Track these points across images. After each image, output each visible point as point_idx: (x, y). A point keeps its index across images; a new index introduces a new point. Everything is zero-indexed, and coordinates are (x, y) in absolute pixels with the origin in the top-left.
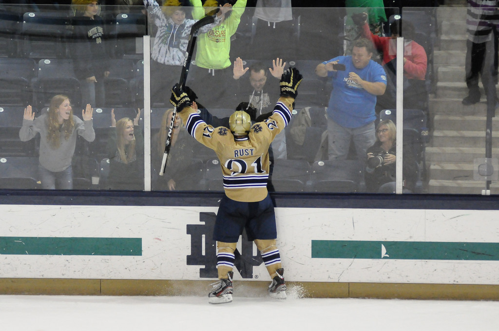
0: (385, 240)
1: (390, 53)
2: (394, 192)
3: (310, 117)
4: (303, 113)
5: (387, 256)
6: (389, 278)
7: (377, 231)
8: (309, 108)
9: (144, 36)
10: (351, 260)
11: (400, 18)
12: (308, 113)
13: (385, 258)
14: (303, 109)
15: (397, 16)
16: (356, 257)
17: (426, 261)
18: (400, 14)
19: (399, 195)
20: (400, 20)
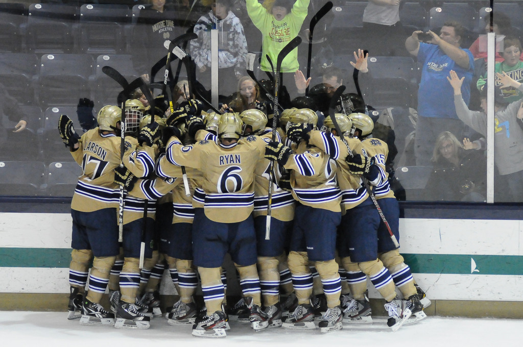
0: (476, 254)
1: (481, 50)
2: (485, 201)
3: (392, 118)
4: (385, 114)
5: (478, 271)
6: (479, 295)
7: (466, 244)
8: (392, 108)
9: (212, 30)
10: (438, 275)
11: (491, 10)
12: (391, 115)
13: (475, 273)
14: (385, 110)
15: (488, 8)
16: (442, 272)
17: (520, 276)
18: (491, 6)
19: (490, 204)
20: (491, 13)
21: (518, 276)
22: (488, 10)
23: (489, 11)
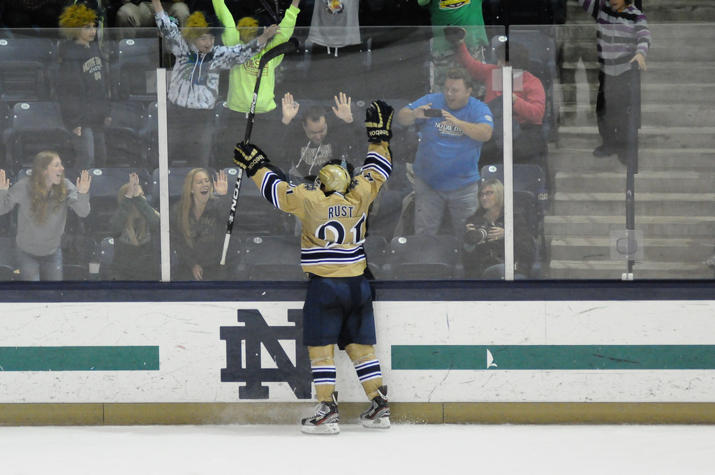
0: (492, 344)
1: (495, 88)
2: (503, 278)
6: (497, 395)
7: (480, 332)
9: (157, 70)
10: (446, 371)
11: (506, 39)
13: (492, 368)
15: (502, 37)
16: (452, 367)
17: (548, 371)
18: (507, 34)
19: (509, 282)
20: (507, 43)
21: (545, 371)
22: (503, 39)
23: (503, 41)
